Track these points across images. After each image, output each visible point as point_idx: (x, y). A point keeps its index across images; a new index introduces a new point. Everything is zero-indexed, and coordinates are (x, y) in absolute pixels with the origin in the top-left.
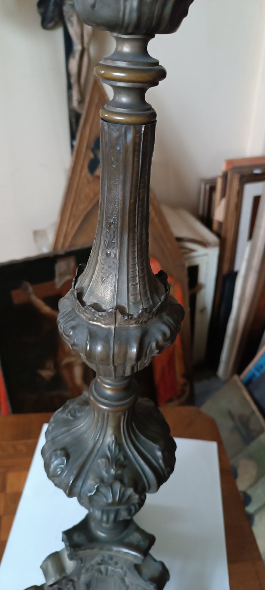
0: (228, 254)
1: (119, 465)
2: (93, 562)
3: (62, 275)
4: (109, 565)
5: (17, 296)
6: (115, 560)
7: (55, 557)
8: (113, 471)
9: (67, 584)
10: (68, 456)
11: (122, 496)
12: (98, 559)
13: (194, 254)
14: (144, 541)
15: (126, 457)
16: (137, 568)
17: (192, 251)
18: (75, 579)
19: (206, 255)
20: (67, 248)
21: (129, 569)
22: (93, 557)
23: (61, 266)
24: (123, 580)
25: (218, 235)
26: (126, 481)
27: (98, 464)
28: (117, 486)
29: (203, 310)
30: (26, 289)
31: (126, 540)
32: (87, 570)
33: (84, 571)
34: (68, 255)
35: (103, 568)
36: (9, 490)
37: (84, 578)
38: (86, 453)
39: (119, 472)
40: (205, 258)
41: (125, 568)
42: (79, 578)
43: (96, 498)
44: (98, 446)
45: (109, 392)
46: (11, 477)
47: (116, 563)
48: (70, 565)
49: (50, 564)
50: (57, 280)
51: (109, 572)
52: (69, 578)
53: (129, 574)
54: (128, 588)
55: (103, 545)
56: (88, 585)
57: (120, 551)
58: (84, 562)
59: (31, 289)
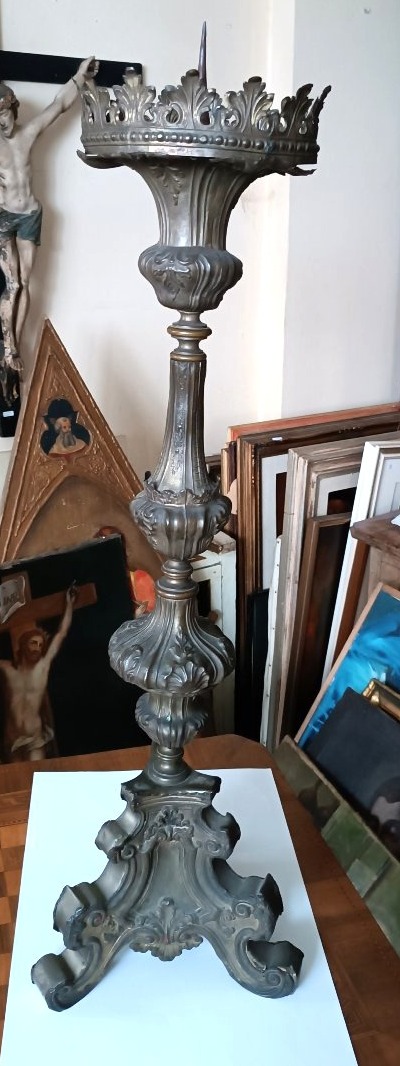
0: (250, 563)
1: (189, 651)
2: (156, 819)
3: (10, 601)
4: (173, 822)
6: (180, 812)
7: (113, 826)
8: (184, 655)
9: (129, 853)
10: (142, 650)
12: (161, 814)
13: (201, 564)
15: (193, 646)
18: (138, 847)
19: (219, 563)
20: (13, 560)
21: (196, 822)
22: (157, 808)
23: (7, 588)
24: (190, 842)
25: (232, 534)
26: (197, 662)
27: (169, 653)
28: (190, 666)
31: (191, 782)
32: (150, 831)
33: (146, 833)
34: (16, 570)
35: (166, 828)
37: (146, 846)
38: (157, 645)
39: (190, 655)
40: (217, 568)
41: (192, 824)
42: (141, 846)
43: (172, 679)
44: (167, 638)
45: (175, 582)
47: (182, 817)
48: (132, 822)
49: (109, 835)
50: (2, 609)
51: (174, 833)
52: (131, 843)
53: (196, 830)
54: (196, 850)
55: (167, 790)
56: (151, 856)
57: (186, 794)
58: (147, 818)
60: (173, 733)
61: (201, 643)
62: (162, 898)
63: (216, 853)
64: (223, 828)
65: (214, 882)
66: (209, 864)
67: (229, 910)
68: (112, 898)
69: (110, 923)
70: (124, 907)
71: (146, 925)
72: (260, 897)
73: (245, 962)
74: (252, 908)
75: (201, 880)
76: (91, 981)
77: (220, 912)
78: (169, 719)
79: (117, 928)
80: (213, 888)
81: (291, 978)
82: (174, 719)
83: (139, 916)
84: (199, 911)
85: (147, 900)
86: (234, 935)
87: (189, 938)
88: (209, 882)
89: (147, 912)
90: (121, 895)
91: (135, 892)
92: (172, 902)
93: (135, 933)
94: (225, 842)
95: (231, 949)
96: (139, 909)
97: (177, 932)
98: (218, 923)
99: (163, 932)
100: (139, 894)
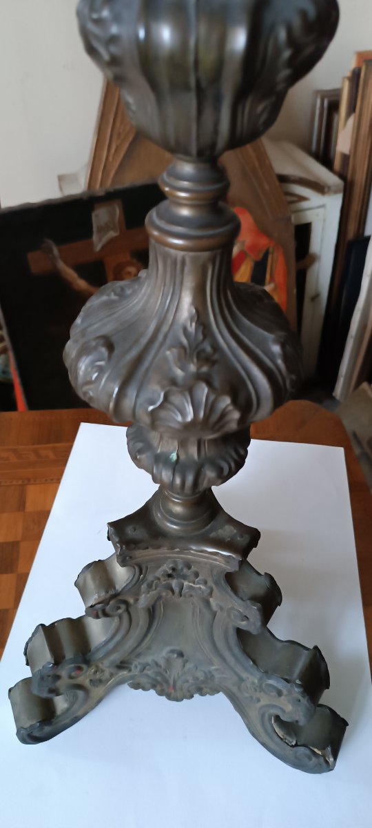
0: (355, 207)
1: (203, 358)
2: (159, 573)
3: (103, 230)
4: (185, 577)
5: (37, 262)
6: (193, 568)
7: (98, 568)
8: (193, 368)
9: (119, 608)
10: (110, 347)
11: (210, 409)
12: (166, 567)
13: (304, 204)
14: (242, 536)
15: (216, 347)
16: (230, 578)
17: (303, 199)
18: (131, 601)
19: (323, 206)
20: (109, 185)
21: (216, 583)
22: (159, 562)
23: (100, 216)
24: (207, 603)
25: (342, 176)
26: (217, 383)
27: (166, 359)
28: (203, 391)
29: (316, 297)
30: (51, 251)
31: (213, 535)
32: (150, 586)
33: (144, 587)
34: (110, 197)
35: (174, 583)
36: (29, 508)
37: (144, 601)
38: (144, 341)
39: (205, 369)
40: (321, 211)
41: (210, 583)
42: (137, 600)
43: (163, 414)
44: (165, 329)
45: (185, 212)
46: (33, 492)
47: (197, 575)
48: (121, 574)
49: (89, 577)
50: (95, 237)
51: (184, 590)
52: (120, 597)
53: (216, 591)
54: (214, 614)
55: (173, 540)
56: (152, 612)
57: (202, 551)
58: (144, 572)
59: (56, 251)
60: (178, 481)
61: (234, 344)
62: (169, 648)
63: (243, 625)
64: (254, 599)
65: (237, 651)
66: (233, 639)
67: (253, 683)
68: (98, 649)
69: (96, 672)
70: (115, 657)
71: (145, 671)
72: (299, 686)
73: (270, 730)
74: (285, 692)
75: (220, 644)
76: (79, 713)
77: (241, 680)
78: (174, 456)
79: (107, 674)
80: (234, 656)
81: (327, 762)
82: (182, 457)
83: (136, 663)
84: (216, 670)
85: (149, 648)
86: (259, 705)
87: (204, 687)
88: (230, 649)
89: (149, 659)
90: (111, 646)
91: (130, 643)
92: (181, 655)
93: (132, 678)
94: (254, 612)
95: (254, 714)
96: (139, 655)
97: (186, 685)
98: (240, 689)
99: (167, 682)
100: (135, 645)
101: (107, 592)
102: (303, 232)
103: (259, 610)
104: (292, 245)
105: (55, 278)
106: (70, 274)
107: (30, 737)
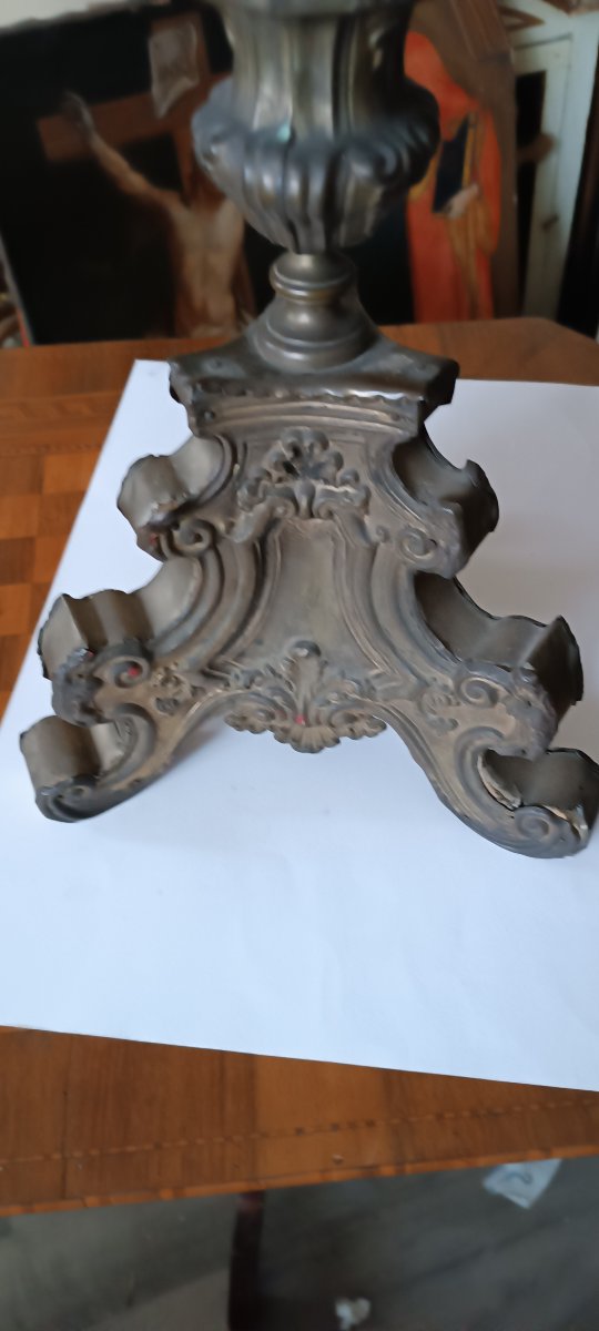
2: (267, 462)
3: (170, 74)
4: (316, 472)
5: (55, 139)
6: (333, 447)
7: (159, 469)
9: (198, 538)
12: (281, 448)
13: (535, 33)
14: (423, 367)
16: (400, 458)
17: (531, 21)
18: (221, 526)
19: (567, 37)
21: (377, 478)
22: (269, 432)
23: (164, 46)
24: (361, 525)
29: (551, 222)
30: (78, 117)
31: (368, 368)
32: (253, 491)
33: (243, 493)
34: (179, 8)
35: (297, 486)
37: (245, 527)
40: (565, 44)
41: (366, 480)
42: (231, 526)
47: (339, 462)
48: (200, 463)
50: (156, 89)
51: (318, 501)
52: (201, 515)
53: (376, 499)
54: (373, 550)
55: (295, 382)
56: (260, 552)
57: (348, 400)
58: (240, 457)
59: (87, 116)
60: (294, 186)
62: (294, 640)
63: (426, 561)
64: (449, 499)
65: (415, 624)
66: (405, 584)
67: (445, 687)
68: (166, 634)
69: (165, 681)
70: (201, 651)
71: (255, 688)
72: (527, 672)
73: (474, 784)
74: (502, 692)
75: (385, 616)
76: (143, 773)
77: (424, 685)
78: (285, 133)
79: (186, 689)
80: (410, 636)
81: (575, 832)
82: (302, 134)
83: (238, 670)
84: (378, 676)
85: (259, 641)
86: (453, 735)
87: (355, 720)
88: (403, 622)
89: (259, 664)
90: (189, 628)
91: (224, 626)
92: (315, 650)
93: (232, 700)
94: (448, 535)
95: (445, 757)
96: (240, 656)
97: (326, 710)
98: (420, 706)
99: (292, 705)
100: (234, 630)
101: (174, 498)
102: (531, 90)
103: (457, 514)
104: (510, 109)
105: (89, 171)
106: (115, 162)
107: (62, 807)
